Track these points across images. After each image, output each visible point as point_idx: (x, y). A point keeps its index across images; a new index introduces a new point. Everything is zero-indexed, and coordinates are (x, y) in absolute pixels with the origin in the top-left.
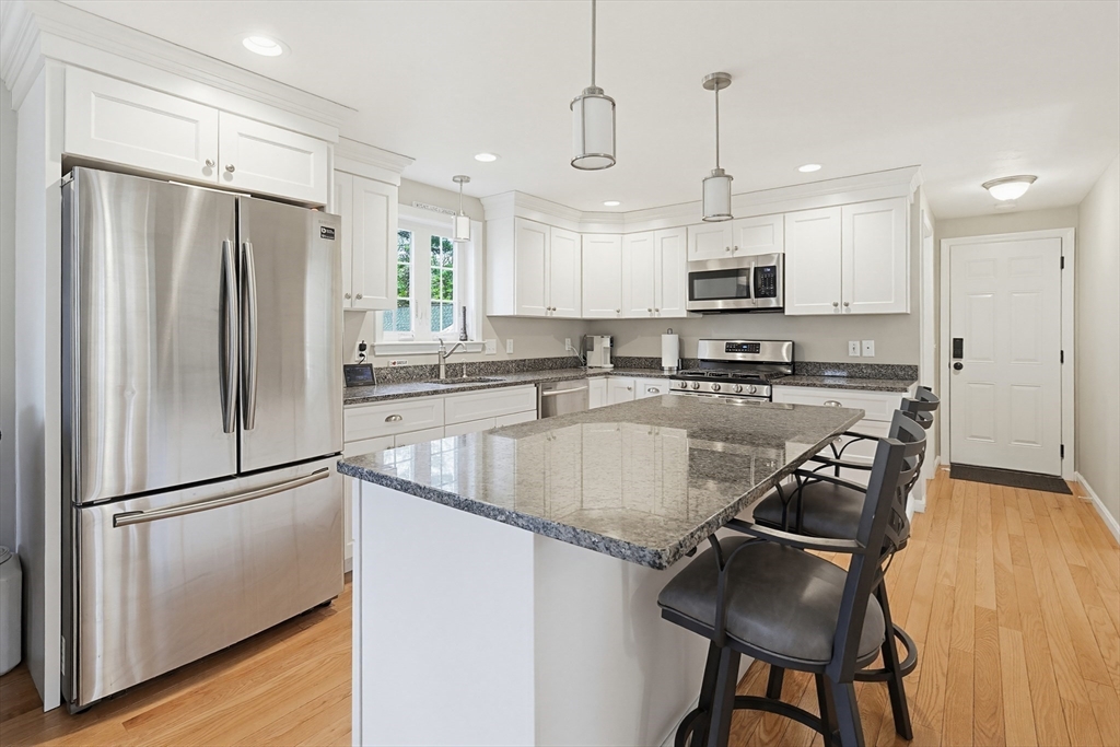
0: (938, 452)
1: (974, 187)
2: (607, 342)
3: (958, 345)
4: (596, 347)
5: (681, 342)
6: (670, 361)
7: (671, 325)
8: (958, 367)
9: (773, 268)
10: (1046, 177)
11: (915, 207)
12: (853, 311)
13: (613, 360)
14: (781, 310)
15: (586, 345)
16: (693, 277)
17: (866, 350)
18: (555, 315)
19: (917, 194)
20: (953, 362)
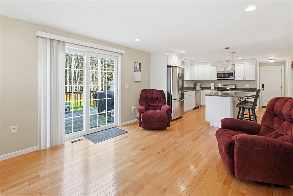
0: (260, 104)
1: (266, 60)
2: (200, 85)
3: (263, 86)
4: (198, 85)
5: (214, 84)
6: (212, 88)
7: (213, 82)
8: (263, 89)
9: (233, 73)
10: (277, 59)
11: (256, 64)
12: (246, 80)
13: (201, 88)
14: (234, 79)
15: (196, 85)
16: (218, 74)
17: (248, 86)
18: (194, 80)
19: (257, 61)
20: (262, 88)
